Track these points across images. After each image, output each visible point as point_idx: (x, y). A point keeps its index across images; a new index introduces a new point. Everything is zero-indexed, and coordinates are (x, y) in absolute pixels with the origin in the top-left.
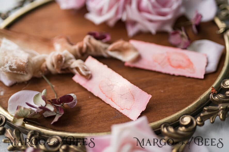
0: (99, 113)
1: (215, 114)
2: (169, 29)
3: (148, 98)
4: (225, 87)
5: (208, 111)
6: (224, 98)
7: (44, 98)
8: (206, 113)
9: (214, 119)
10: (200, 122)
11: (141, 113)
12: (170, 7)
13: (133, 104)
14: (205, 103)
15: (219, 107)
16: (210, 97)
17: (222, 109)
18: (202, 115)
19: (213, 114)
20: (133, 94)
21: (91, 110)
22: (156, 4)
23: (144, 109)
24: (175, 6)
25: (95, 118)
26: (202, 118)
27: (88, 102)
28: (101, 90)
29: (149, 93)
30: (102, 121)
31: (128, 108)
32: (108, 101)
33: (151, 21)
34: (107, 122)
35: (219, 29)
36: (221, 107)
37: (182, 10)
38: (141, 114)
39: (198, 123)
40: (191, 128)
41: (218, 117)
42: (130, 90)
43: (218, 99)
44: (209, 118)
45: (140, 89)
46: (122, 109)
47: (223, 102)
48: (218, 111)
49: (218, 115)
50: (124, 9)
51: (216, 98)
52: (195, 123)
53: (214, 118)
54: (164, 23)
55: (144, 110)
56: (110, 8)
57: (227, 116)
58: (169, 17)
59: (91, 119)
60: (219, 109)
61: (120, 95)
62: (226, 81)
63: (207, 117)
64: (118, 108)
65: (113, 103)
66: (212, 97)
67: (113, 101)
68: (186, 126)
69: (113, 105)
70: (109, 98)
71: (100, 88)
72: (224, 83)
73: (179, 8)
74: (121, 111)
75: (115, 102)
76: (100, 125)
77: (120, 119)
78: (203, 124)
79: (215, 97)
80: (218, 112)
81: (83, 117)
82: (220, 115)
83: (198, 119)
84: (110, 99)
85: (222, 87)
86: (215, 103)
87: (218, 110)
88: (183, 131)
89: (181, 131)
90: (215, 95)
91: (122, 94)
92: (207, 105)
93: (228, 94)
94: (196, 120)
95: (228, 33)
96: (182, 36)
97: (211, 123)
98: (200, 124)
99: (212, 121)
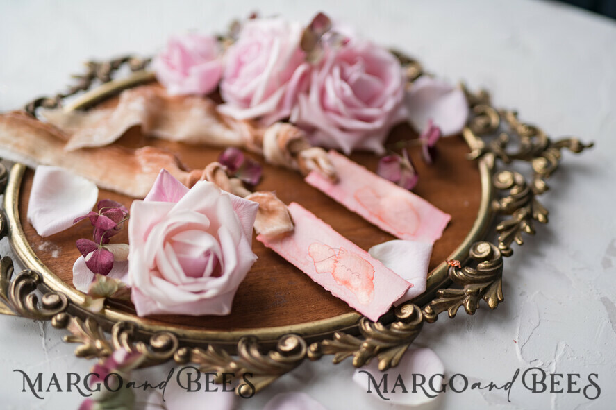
1: (458, 301)
2: (376, 146)
4: (476, 256)
5: (445, 296)
6: (474, 275)
8: (442, 300)
9: (455, 311)
10: (429, 314)
12: (380, 107)
14: (441, 282)
15: (464, 290)
16: (450, 273)
17: (470, 294)
18: (434, 302)
19: (453, 301)
22: (354, 101)
24: (389, 105)
26: (433, 307)
33: (343, 129)
35: (470, 150)
36: (468, 289)
37: (403, 113)
39: (427, 316)
40: (415, 323)
41: (462, 308)
43: (463, 276)
44: (447, 310)
47: (473, 282)
48: (462, 296)
49: (462, 305)
50: (295, 101)
51: (461, 273)
52: (421, 315)
53: (456, 309)
54: (368, 134)
56: (267, 95)
57: (478, 307)
58: (378, 124)
60: (464, 294)
62: (478, 244)
63: (444, 306)
66: (452, 272)
68: (405, 321)
72: (475, 249)
73: (397, 108)
78: (436, 319)
79: (458, 273)
80: (462, 299)
82: (466, 303)
83: (428, 310)
85: (471, 257)
86: (459, 283)
87: (462, 295)
88: (401, 329)
89: (396, 329)
90: (457, 269)
92: (446, 286)
93: (483, 268)
94: (424, 312)
95: (489, 159)
96: (403, 167)
97: (450, 317)
98: (430, 319)
99: (451, 315)
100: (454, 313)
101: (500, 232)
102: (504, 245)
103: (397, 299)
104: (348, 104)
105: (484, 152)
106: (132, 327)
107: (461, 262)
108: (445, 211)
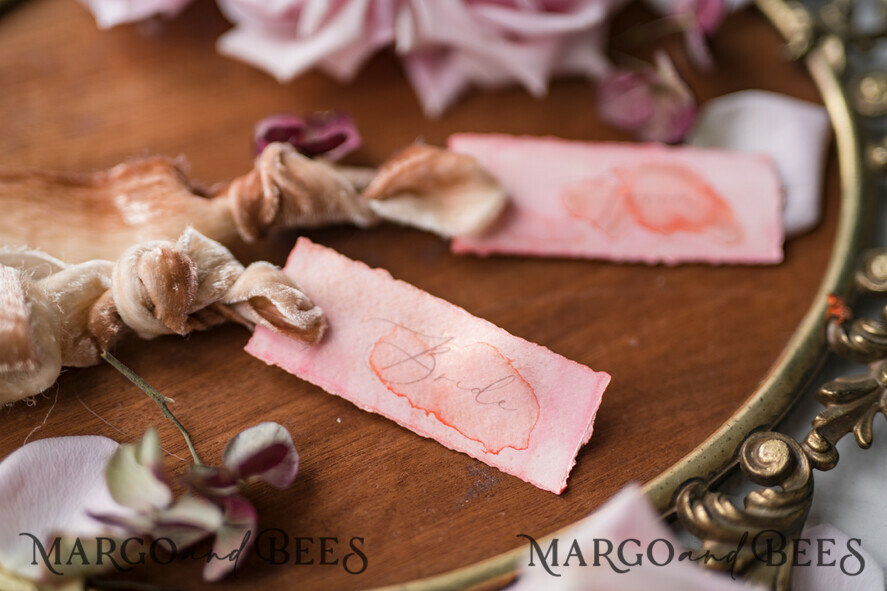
0: (401, 483)
1: (868, 406)
2: (590, 61)
3: (597, 386)
4: (875, 288)
5: (840, 399)
8: (837, 410)
9: (869, 430)
10: (820, 451)
11: (575, 453)
13: (533, 423)
14: (816, 365)
15: (875, 375)
16: (832, 338)
18: (818, 419)
19: (860, 407)
20: (529, 380)
21: (358, 477)
23: (585, 435)
25: (387, 511)
26: (823, 432)
27: (335, 442)
28: (383, 381)
29: (595, 367)
30: (423, 522)
31: (519, 443)
32: (427, 427)
33: (514, 38)
34: (444, 520)
35: (778, 36)
38: (577, 459)
39: (817, 458)
40: (795, 484)
41: (879, 417)
42: (513, 363)
43: (864, 343)
44: (851, 430)
45: (557, 355)
46: (491, 451)
48: (874, 392)
49: (878, 410)
51: (859, 339)
52: (804, 459)
53: (869, 425)
54: (569, 41)
55: (586, 441)
59: (372, 518)
60: (878, 386)
61: (470, 394)
62: (872, 259)
63: (844, 424)
64: (474, 451)
65: (451, 429)
66: (838, 338)
67: (445, 423)
69: (449, 439)
70: (427, 414)
71: (378, 374)
72: (867, 271)
74: (492, 460)
75: (454, 427)
76: (417, 539)
77: (497, 497)
78: (837, 456)
79: (852, 338)
80: (877, 399)
81: (334, 516)
83: (814, 442)
84: (432, 415)
85: (861, 292)
87: (875, 389)
88: (774, 506)
89: (761, 506)
90: (847, 326)
91: (482, 387)
94: (806, 447)
95: (832, 51)
97: (863, 447)
98: (825, 463)
99: (862, 441)
100: (869, 435)
105: (817, 35)
107: (848, 305)
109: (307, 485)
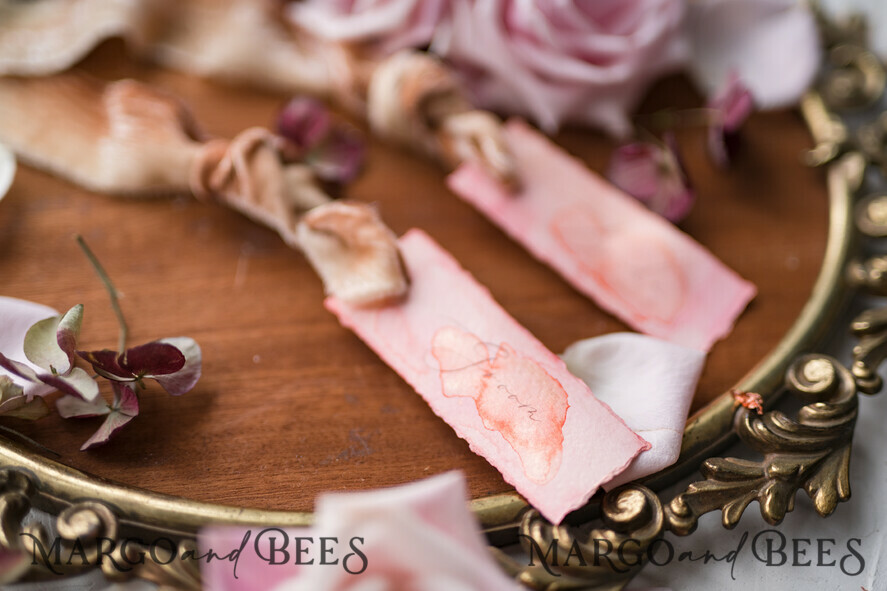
0: (287, 427)
1: (746, 491)
2: (613, 118)
4: (800, 387)
5: (720, 476)
6: (789, 433)
7: (67, 342)
8: (711, 485)
9: (738, 513)
10: (679, 516)
12: (629, 33)
14: (713, 441)
15: (764, 465)
16: (737, 421)
17: (777, 476)
18: (693, 488)
19: (737, 489)
21: (253, 411)
22: (574, 18)
24: (649, 30)
25: (264, 446)
26: (689, 501)
27: (245, 376)
30: (291, 465)
34: (310, 470)
35: (812, 142)
36: (773, 465)
37: (679, 52)
39: (673, 520)
40: (642, 536)
41: (755, 504)
43: (766, 433)
44: (720, 508)
47: (786, 448)
48: (759, 480)
49: (756, 498)
51: (760, 427)
52: (659, 517)
53: (740, 508)
54: (597, 92)
57: (790, 507)
58: (619, 73)
59: (249, 448)
60: (763, 475)
62: (808, 361)
63: (715, 500)
66: (742, 421)
68: (622, 529)
72: (799, 369)
73: (665, 38)
76: (279, 478)
77: (366, 465)
78: (695, 526)
79: (754, 425)
80: (758, 487)
81: (216, 435)
82: (765, 497)
83: (676, 506)
85: (787, 386)
86: (755, 448)
87: (758, 477)
90: (754, 415)
92: (720, 452)
93: (812, 418)
94: (667, 510)
95: (853, 167)
96: (662, 170)
97: (725, 526)
98: (683, 528)
99: (727, 521)
100: (735, 517)
101: (860, 334)
102: (866, 367)
103: (610, 477)
104: (556, 21)
105: (843, 150)
106: (25, 485)
107: (765, 397)
108: (744, 274)
109: (205, 402)
